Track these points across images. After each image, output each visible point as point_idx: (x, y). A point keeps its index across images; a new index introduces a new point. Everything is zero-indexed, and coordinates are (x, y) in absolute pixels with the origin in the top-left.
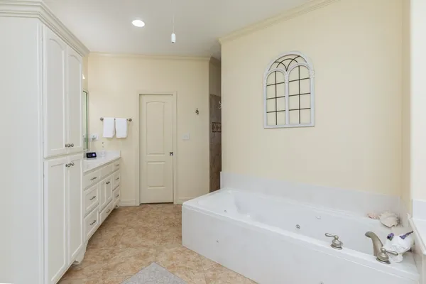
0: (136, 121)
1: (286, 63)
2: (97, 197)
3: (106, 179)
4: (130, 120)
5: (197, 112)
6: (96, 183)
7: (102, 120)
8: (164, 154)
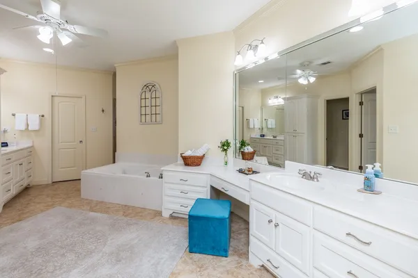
0: (48, 116)
1: (150, 87)
2: (11, 173)
3: (20, 162)
4: (43, 116)
5: (103, 111)
6: (10, 163)
7: (14, 115)
8: (74, 142)
